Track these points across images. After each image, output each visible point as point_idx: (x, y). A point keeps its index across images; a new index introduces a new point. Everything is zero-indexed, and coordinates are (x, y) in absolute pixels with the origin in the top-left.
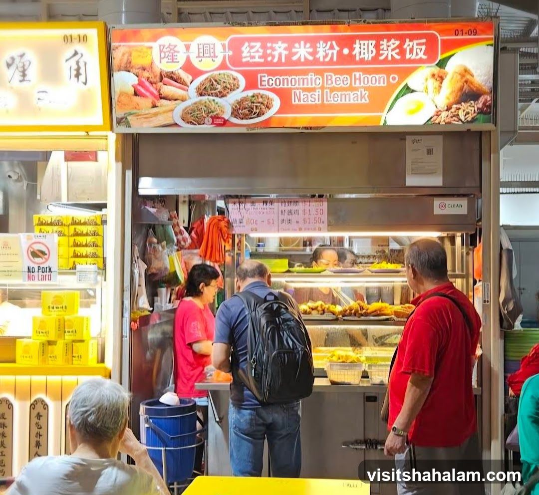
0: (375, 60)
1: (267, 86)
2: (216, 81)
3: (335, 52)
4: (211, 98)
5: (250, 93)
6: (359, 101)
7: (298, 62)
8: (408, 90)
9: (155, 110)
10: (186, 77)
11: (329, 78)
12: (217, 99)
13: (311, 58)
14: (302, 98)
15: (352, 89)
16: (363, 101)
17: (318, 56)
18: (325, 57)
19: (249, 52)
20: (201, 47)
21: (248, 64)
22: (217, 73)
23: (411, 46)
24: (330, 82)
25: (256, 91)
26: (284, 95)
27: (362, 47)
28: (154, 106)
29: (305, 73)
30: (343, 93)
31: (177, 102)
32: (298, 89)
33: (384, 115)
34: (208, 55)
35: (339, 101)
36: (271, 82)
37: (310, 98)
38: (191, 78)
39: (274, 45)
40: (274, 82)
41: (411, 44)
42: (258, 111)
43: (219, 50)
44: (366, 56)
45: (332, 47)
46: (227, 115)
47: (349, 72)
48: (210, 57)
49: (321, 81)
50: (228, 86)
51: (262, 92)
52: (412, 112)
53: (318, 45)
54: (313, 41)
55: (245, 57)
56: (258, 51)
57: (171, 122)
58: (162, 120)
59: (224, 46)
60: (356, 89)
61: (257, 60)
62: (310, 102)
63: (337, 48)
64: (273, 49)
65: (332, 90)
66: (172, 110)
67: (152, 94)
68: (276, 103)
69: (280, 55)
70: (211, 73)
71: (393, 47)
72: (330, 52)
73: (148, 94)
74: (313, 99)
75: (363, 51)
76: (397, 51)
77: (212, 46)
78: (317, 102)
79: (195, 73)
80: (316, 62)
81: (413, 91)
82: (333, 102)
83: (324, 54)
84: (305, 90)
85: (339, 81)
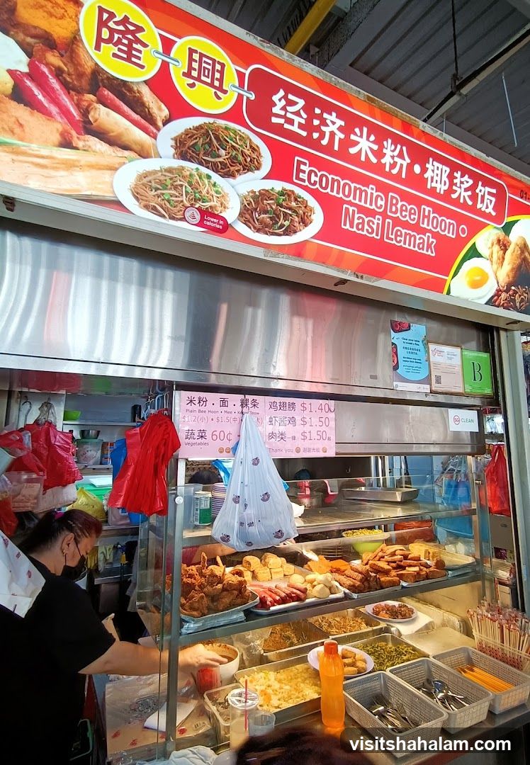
0: (446, 196)
1: (307, 183)
2: (217, 138)
3: (405, 164)
4: (204, 170)
5: (278, 185)
6: (425, 252)
7: (355, 159)
8: (474, 253)
9: (66, 154)
10: (160, 111)
11: (394, 201)
12: (215, 177)
13: (374, 160)
14: (356, 221)
15: (417, 228)
16: (429, 253)
17: (383, 161)
18: (393, 166)
19: (284, 108)
20: (196, 57)
21: (279, 129)
22: (222, 123)
23: (482, 193)
24: (394, 209)
25: (289, 187)
26: (332, 207)
27: (436, 171)
28: (66, 144)
29: (366, 181)
30: (408, 232)
31: (127, 153)
32: (350, 203)
33: (449, 279)
34: (209, 81)
35: (402, 244)
36: (313, 178)
37: (366, 227)
38: (166, 112)
39: (325, 115)
40: (317, 179)
41: (483, 189)
42: (287, 223)
43: (231, 78)
44: (438, 186)
45: (401, 155)
46: (231, 214)
47: (418, 202)
48: (211, 85)
49: (383, 203)
50: (240, 158)
51: (298, 191)
52: (476, 285)
53: (385, 143)
54: (381, 136)
55: (278, 116)
56: (297, 114)
57: (108, 195)
58: (83, 182)
59: (241, 76)
60: (424, 231)
61: (295, 128)
62: (365, 233)
63: (408, 160)
64: (324, 123)
65: (397, 222)
66: (114, 169)
67: (65, 112)
68: (318, 219)
69: (332, 134)
70: (211, 120)
71: (466, 185)
72: (399, 161)
73: (54, 109)
74: (370, 228)
75: (435, 178)
76: (469, 193)
77: (218, 67)
78: (374, 235)
79: (180, 108)
80: (379, 168)
81: (479, 256)
82: (394, 242)
83: (392, 162)
84: (362, 210)
85: (405, 211)
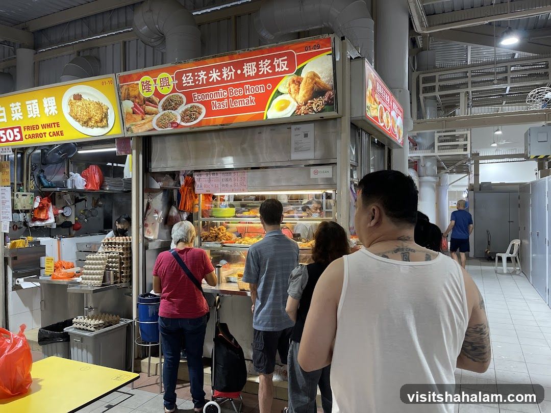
0: (257, 75)
1: (198, 100)
2: (171, 100)
3: (233, 73)
4: (170, 111)
5: (189, 106)
6: (250, 105)
7: (213, 83)
8: (279, 93)
9: (143, 121)
10: (156, 100)
11: (231, 90)
12: (172, 111)
13: (219, 79)
14: (217, 105)
15: (244, 96)
16: (252, 104)
17: (223, 77)
18: (227, 77)
19: (186, 80)
20: (162, 80)
21: (187, 87)
22: (171, 95)
23: (278, 63)
24: (231, 93)
25: (192, 104)
26: (207, 104)
27: (249, 67)
28: (143, 119)
29: (217, 89)
30: (240, 100)
31: (153, 115)
32: (214, 100)
33: (265, 112)
35: (238, 106)
36: (199, 97)
37: (222, 106)
38: (158, 99)
39: (199, 74)
40: (201, 97)
41: (278, 61)
42: (194, 116)
43: (171, 80)
44: (251, 73)
45: (231, 71)
46: (179, 121)
47: (242, 85)
48: (167, 85)
49: (226, 94)
50: (178, 103)
51: (195, 104)
52: (282, 109)
53: (223, 70)
54: (220, 68)
55: (185, 83)
56: (190, 79)
57: (152, 128)
58: (147, 127)
59: (173, 77)
60: (248, 96)
61: (191, 84)
62: (222, 108)
63: (234, 71)
64: (199, 76)
65: (234, 98)
66: (151, 121)
67: (141, 112)
68: (204, 111)
69: (203, 79)
70: (168, 96)
71: (267, 64)
72: (230, 73)
73: (139, 112)
74: (223, 106)
75: (249, 70)
76: (270, 67)
77: (167, 79)
78: (225, 107)
79: (161, 96)
80: (223, 81)
81: (282, 94)
82: (235, 106)
83: (227, 75)
84: (218, 100)
85: (238, 92)
